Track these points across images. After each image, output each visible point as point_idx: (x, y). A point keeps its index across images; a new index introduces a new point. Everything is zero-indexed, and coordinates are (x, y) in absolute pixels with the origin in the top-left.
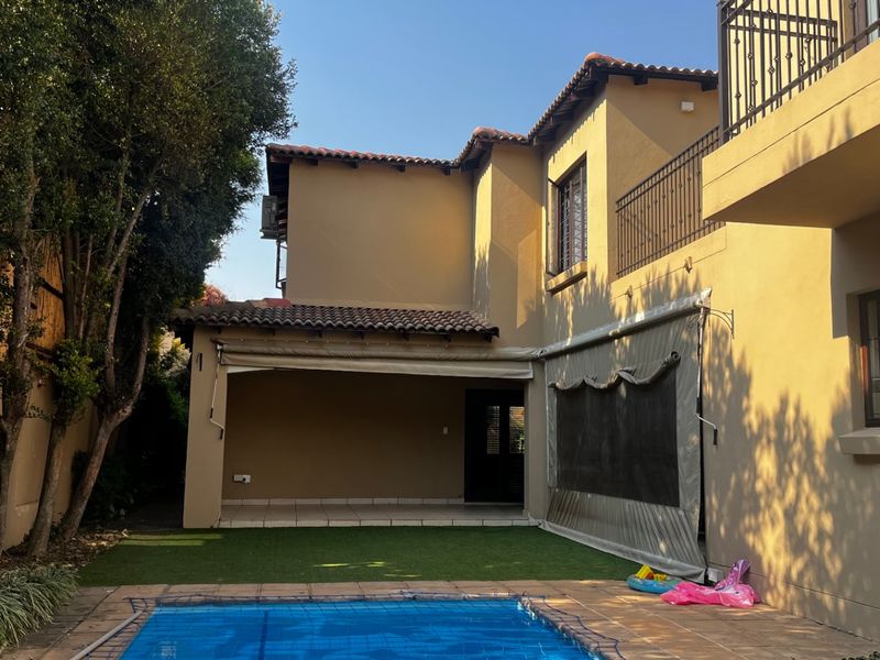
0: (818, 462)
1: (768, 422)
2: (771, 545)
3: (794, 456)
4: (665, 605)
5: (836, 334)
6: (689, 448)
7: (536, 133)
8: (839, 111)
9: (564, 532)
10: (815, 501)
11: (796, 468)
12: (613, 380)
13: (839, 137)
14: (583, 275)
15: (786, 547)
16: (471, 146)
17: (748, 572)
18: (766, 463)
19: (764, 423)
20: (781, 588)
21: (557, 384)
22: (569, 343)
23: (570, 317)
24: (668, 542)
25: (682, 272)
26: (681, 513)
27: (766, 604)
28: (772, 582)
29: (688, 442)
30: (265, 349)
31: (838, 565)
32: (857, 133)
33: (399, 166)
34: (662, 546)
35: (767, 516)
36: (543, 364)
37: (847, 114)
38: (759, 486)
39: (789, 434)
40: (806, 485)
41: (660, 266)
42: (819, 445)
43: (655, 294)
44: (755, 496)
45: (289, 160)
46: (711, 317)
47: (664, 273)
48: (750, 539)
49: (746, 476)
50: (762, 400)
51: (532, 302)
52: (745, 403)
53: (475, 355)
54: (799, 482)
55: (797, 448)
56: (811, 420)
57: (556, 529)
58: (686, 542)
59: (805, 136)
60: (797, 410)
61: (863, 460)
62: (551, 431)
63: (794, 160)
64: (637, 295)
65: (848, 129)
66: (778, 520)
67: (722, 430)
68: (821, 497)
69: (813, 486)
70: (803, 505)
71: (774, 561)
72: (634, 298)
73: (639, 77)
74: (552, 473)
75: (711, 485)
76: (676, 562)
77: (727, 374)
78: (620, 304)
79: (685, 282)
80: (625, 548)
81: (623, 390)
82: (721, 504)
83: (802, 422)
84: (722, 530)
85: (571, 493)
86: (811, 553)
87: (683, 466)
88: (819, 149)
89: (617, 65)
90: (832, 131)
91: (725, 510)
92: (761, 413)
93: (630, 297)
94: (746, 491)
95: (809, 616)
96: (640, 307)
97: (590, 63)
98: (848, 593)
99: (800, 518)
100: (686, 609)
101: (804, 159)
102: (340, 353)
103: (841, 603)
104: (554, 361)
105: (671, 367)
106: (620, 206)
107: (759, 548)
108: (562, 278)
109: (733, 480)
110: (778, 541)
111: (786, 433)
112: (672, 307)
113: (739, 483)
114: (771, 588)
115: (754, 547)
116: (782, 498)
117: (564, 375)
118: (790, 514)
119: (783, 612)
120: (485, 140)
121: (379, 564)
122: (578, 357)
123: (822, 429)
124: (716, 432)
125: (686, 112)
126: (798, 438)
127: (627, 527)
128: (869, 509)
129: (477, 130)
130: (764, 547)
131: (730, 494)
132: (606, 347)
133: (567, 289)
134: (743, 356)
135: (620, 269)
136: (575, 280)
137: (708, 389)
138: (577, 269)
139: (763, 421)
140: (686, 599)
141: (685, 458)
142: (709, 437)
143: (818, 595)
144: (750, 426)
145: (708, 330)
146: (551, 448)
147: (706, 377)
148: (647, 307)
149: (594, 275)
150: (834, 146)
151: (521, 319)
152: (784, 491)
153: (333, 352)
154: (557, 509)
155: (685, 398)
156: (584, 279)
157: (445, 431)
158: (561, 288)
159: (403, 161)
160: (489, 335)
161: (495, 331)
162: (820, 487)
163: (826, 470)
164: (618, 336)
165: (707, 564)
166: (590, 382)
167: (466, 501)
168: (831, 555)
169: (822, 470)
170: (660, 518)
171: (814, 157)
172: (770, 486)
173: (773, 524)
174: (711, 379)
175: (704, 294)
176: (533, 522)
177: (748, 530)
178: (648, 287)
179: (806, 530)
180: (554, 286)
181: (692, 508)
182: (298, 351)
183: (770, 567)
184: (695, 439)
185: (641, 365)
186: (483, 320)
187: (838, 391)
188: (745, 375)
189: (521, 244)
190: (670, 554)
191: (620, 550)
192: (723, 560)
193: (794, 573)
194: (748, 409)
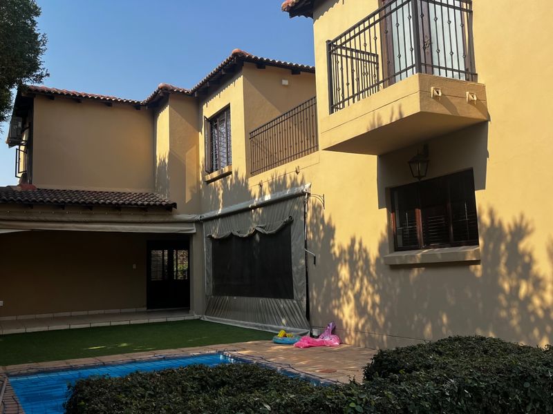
0: (371, 269)
1: (345, 251)
2: (347, 313)
3: (359, 268)
4: (298, 349)
5: (380, 207)
6: (300, 267)
7: (197, 89)
8: (396, 105)
9: (219, 320)
10: (370, 289)
11: (360, 273)
12: (252, 232)
13: (396, 117)
14: (230, 173)
15: (355, 313)
16: (156, 94)
17: (335, 328)
18: (344, 272)
19: (342, 252)
20: (353, 334)
21: (213, 236)
22: (220, 212)
23: (220, 197)
24: (287, 318)
25: (294, 174)
26: (295, 302)
27: (346, 344)
28: (348, 332)
29: (298, 264)
30: (25, 218)
31: (383, 319)
32: (405, 116)
33: (108, 103)
34: (284, 321)
35: (345, 299)
36: (202, 224)
37: (400, 107)
38: (340, 284)
39: (356, 257)
40: (365, 281)
41: (280, 170)
42: (372, 261)
43: (277, 185)
44: (339, 290)
45: (34, 95)
46: (311, 198)
47: (282, 174)
48: (336, 312)
49: (333, 279)
50: (341, 240)
51: (194, 188)
52: (332, 242)
53: (162, 220)
54: (362, 280)
55: (361, 263)
56: (368, 249)
57: (211, 319)
58: (298, 317)
59: (379, 114)
60: (360, 244)
61: (394, 267)
62: (207, 263)
63: (373, 125)
64: (265, 186)
65: (401, 114)
66: (351, 300)
67: (319, 257)
68: (373, 286)
69: (369, 281)
70: (364, 292)
71: (349, 321)
72: (264, 187)
73: (261, 64)
74: (208, 287)
75: (313, 286)
76: (292, 329)
77: (321, 227)
78: (255, 190)
79: (295, 179)
80: (260, 325)
81: (257, 237)
82: (318, 294)
83: (363, 250)
84: (319, 309)
85: (222, 297)
86: (369, 315)
87: (295, 277)
88: (386, 121)
89: (250, 57)
90: (393, 113)
91: (321, 298)
92: (340, 247)
93: (261, 186)
94: (333, 287)
95: (368, 346)
96: (267, 192)
97: (235, 55)
98: (388, 332)
99: (363, 298)
100: (309, 349)
101: (378, 125)
102: (76, 219)
103: (385, 337)
104: (210, 222)
105: (288, 225)
106: (252, 136)
107: (341, 316)
108: (215, 174)
109: (325, 283)
110: (351, 310)
111: (355, 257)
112: (288, 192)
113: (329, 284)
114: (348, 335)
115: (338, 315)
116: (353, 289)
117: (216, 231)
118: (357, 296)
119: (355, 346)
120: (165, 91)
121: (125, 345)
122: (227, 220)
123: (373, 253)
124: (315, 257)
125: (284, 86)
126: (361, 259)
127: (261, 313)
128: (398, 290)
129: (161, 85)
130: (344, 315)
131: (324, 289)
132: (246, 214)
133: (218, 181)
134: (330, 218)
135: (253, 170)
136: (224, 176)
137: (311, 235)
138: (226, 170)
139: (342, 250)
140: (308, 345)
141: (297, 273)
142: (311, 261)
143: (373, 335)
144: (335, 253)
145: (310, 205)
146: (207, 273)
147: (309, 229)
148: (272, 192)
149: (237, 173)
150: (393, 121)
151: (188, 198)
152: (354, 285)
153: (71, 219)
154: (211, 308)
155: (297, 240)
156: (230, 176)
157: (134, 267)
158: (214, 180)
159: (110, 100)
160: (170, 208)
161: (174, 205)
162: (372, 282)
163: (376, 273)
164: (254, 208)
165: (311, 327)
166: (235, 233)
167: (148, 309)
168: (379, 315)
169: (374, 273)
170: (282, 306)
171: (384, 124)
172: (346, 284)
173: (348, 303)
174: (312, 231)
175: (307, 186)
176: (196, 317)
177: (335, 307)
178: (273, 182)
179: (366, 303)
180: (210, 179)
181: (302, 298)
182: (48, 218)
183: (347, 324)
184: (303, 261)
185: (269, 223)
186: (165, 199)
187: (382, 234)
188: (331, 228)
189: (187, 154)
190: (288, 324)
191: (256, 326)
192: (320, 323)
193: (360, 326)
194: (333, 245)
